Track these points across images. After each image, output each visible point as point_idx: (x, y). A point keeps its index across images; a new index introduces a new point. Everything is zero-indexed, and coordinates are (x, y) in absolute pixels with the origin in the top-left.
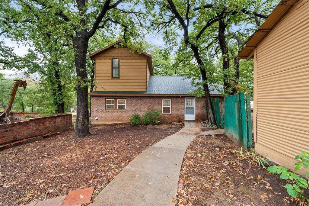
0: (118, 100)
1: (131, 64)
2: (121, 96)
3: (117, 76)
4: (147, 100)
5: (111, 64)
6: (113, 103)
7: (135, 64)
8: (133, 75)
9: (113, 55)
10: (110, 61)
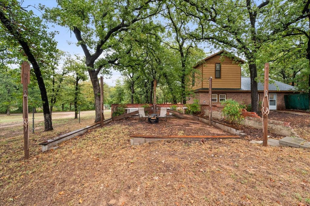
0: (220, 95)
1: (230, 68)
2: (223, 92)
3: (219, 77)
4: (242, 95)
5: (214, 67)
6: (216, 97)
7: (232, 68)
8: (232, 76)
9: (216, 61)
10: (214, 65)
